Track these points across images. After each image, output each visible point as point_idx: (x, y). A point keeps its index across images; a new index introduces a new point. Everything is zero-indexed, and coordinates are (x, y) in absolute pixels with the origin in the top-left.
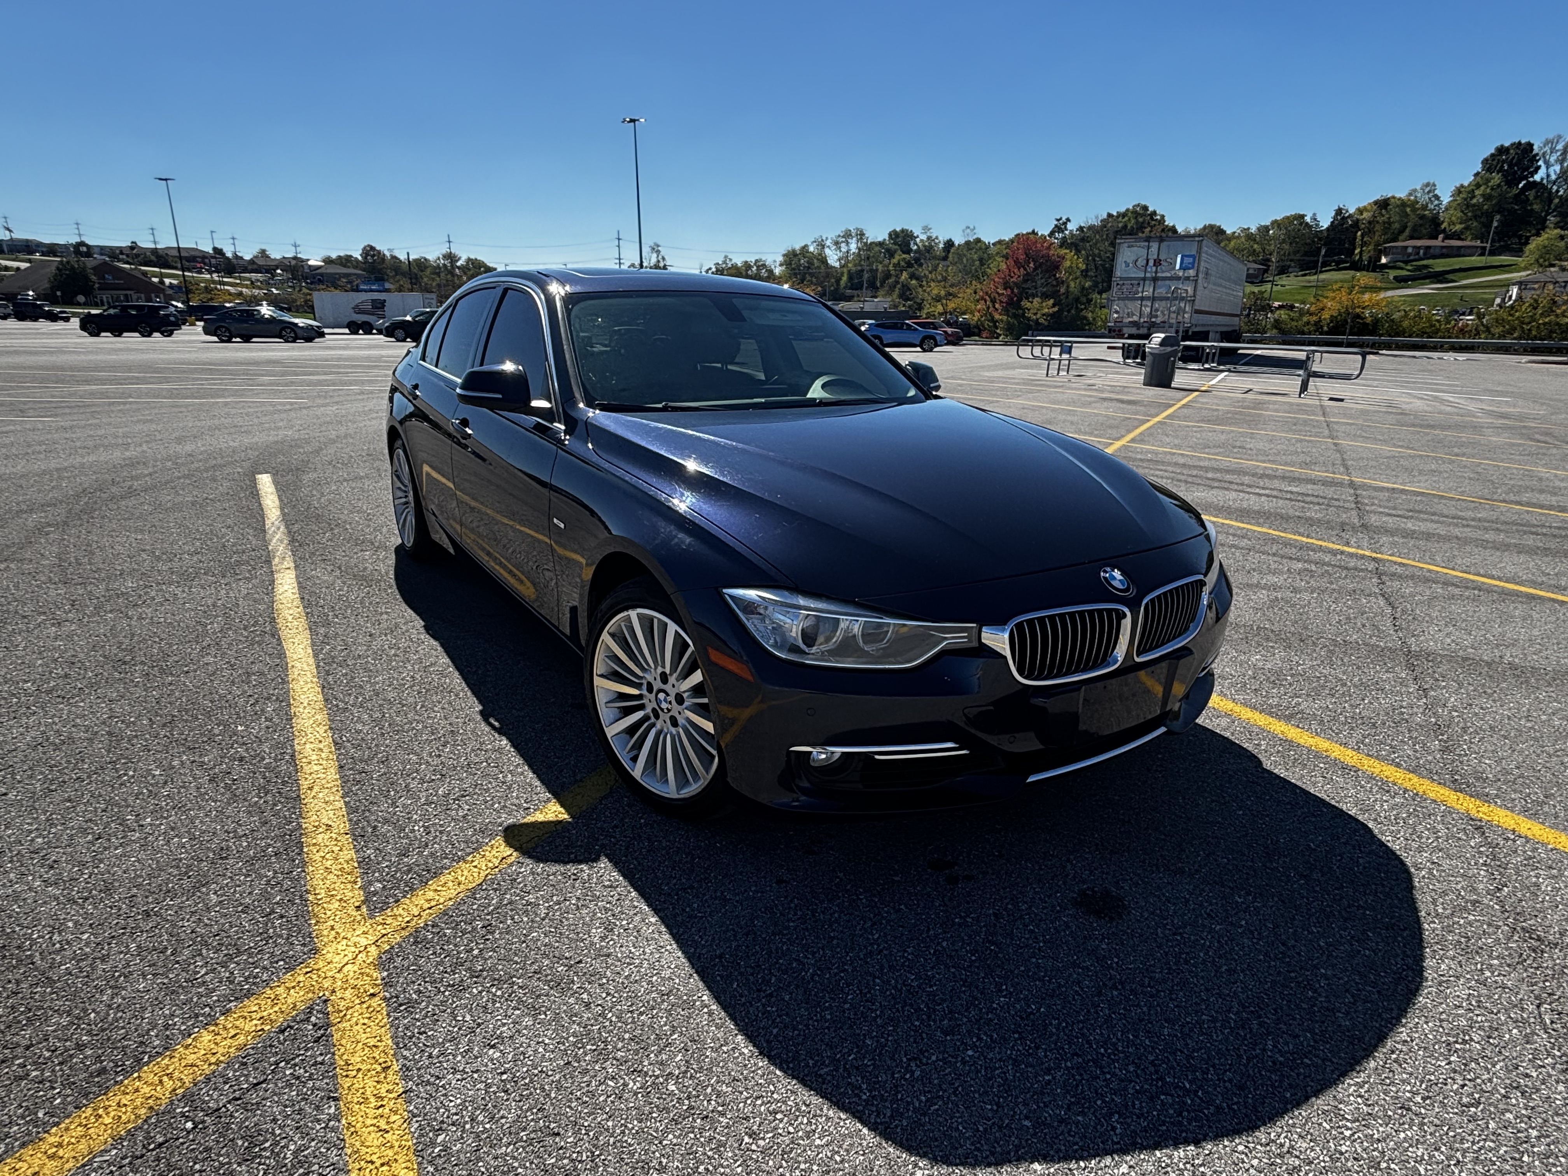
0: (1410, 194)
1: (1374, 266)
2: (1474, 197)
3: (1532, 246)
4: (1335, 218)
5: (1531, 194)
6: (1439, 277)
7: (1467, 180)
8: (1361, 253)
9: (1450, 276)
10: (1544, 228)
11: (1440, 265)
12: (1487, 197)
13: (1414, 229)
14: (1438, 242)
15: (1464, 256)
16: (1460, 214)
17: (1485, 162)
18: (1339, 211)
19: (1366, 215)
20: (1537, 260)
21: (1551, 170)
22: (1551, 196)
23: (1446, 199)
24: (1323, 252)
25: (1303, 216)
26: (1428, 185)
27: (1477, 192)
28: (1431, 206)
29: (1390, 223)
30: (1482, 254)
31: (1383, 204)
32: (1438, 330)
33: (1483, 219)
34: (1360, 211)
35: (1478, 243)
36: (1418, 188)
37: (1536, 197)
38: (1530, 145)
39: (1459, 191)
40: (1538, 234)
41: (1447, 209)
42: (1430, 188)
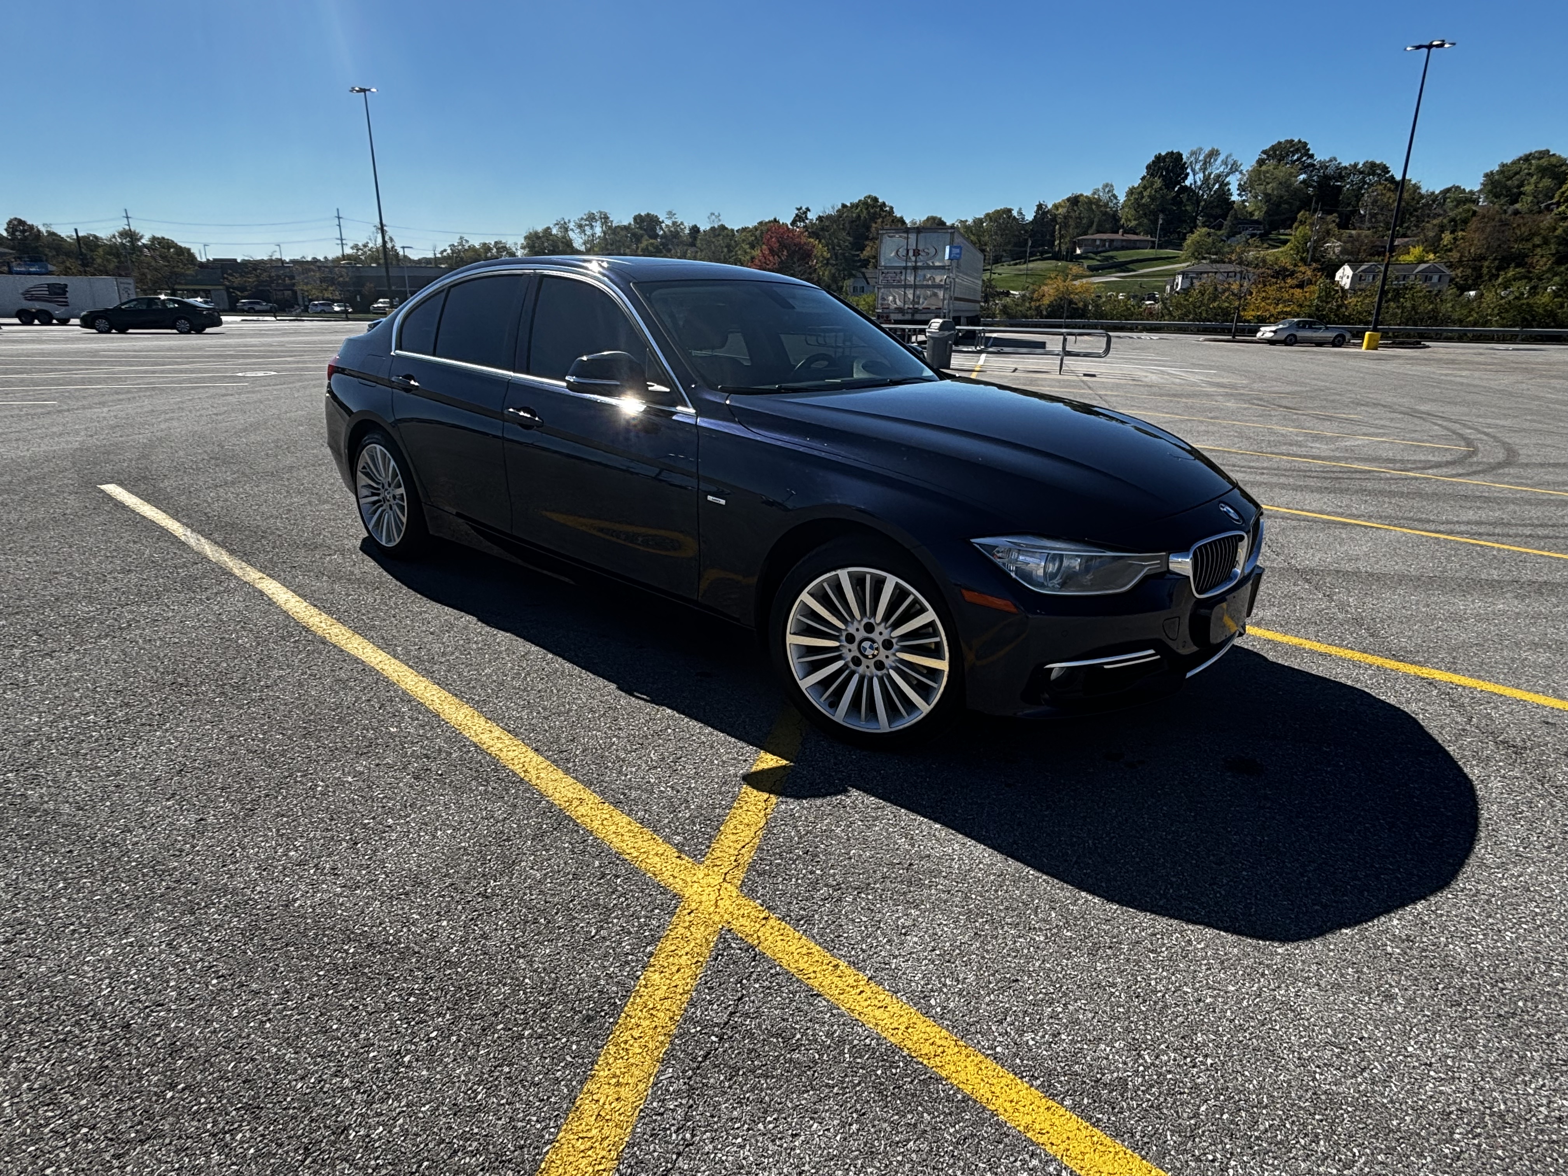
0: (1094, 193)
1: (1071, 257)
2: (1143, 197)
3: (1188, 242)
4: (1037, 212)
5: (1184, 197)
6: (1122, 267)
7: (1137, 183)
8: (1060, 244)
9: (1130, 266)
10: (1195, 226)
11: (1122, 256)
12: (1152, 198)
13: (1100, 225)
14: (1118, 236)
15: (1139, 248)
16: (1133, 212)
17: (1148, 167)
18: (1040, 206)
19: (1060, 210)
20: (1193, 254)
21: (1197, 177)
22: (1198, 199)
23: (1122, 198)
24: (1030, 243)
25: (1009, 211)
26: (1106, 185)
27: (1145, 194)
28: (1111, 204)
29: (1080, 218)
30: (1153, 247)
31: (1074, 201)
32: (1132, 314)
33: (1152, 217)
34: (1056, 206)
35: (1149, 238)
36: (1100, 187)
37: (1188, 200)
38: (1180, 155)
39: (1131, 192)
40: (1192, 232)
41: (1123, 207)
42: (1108, 187)
